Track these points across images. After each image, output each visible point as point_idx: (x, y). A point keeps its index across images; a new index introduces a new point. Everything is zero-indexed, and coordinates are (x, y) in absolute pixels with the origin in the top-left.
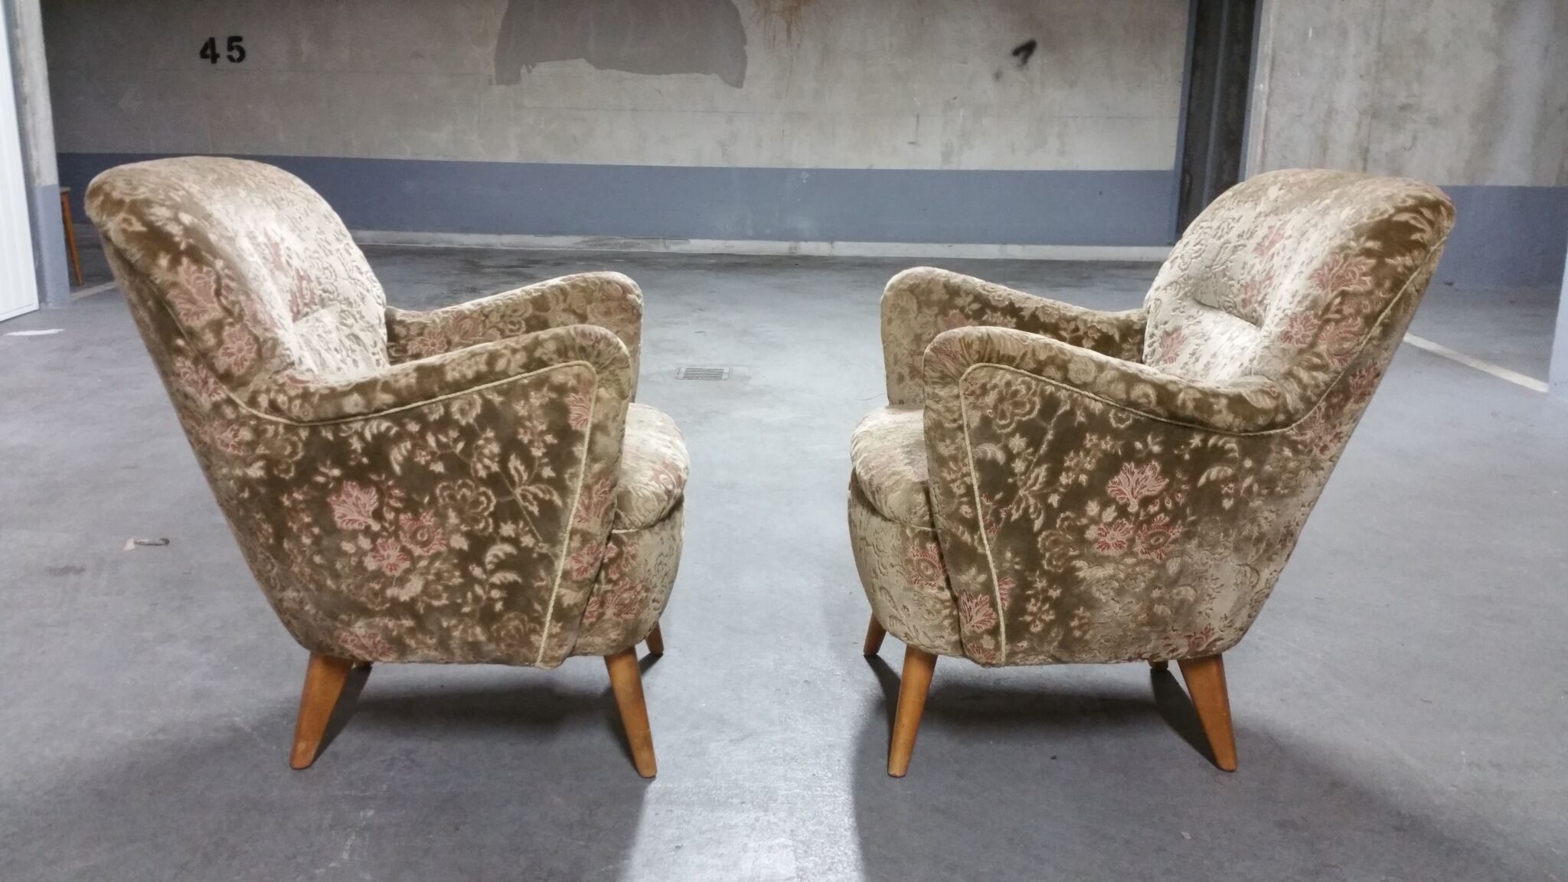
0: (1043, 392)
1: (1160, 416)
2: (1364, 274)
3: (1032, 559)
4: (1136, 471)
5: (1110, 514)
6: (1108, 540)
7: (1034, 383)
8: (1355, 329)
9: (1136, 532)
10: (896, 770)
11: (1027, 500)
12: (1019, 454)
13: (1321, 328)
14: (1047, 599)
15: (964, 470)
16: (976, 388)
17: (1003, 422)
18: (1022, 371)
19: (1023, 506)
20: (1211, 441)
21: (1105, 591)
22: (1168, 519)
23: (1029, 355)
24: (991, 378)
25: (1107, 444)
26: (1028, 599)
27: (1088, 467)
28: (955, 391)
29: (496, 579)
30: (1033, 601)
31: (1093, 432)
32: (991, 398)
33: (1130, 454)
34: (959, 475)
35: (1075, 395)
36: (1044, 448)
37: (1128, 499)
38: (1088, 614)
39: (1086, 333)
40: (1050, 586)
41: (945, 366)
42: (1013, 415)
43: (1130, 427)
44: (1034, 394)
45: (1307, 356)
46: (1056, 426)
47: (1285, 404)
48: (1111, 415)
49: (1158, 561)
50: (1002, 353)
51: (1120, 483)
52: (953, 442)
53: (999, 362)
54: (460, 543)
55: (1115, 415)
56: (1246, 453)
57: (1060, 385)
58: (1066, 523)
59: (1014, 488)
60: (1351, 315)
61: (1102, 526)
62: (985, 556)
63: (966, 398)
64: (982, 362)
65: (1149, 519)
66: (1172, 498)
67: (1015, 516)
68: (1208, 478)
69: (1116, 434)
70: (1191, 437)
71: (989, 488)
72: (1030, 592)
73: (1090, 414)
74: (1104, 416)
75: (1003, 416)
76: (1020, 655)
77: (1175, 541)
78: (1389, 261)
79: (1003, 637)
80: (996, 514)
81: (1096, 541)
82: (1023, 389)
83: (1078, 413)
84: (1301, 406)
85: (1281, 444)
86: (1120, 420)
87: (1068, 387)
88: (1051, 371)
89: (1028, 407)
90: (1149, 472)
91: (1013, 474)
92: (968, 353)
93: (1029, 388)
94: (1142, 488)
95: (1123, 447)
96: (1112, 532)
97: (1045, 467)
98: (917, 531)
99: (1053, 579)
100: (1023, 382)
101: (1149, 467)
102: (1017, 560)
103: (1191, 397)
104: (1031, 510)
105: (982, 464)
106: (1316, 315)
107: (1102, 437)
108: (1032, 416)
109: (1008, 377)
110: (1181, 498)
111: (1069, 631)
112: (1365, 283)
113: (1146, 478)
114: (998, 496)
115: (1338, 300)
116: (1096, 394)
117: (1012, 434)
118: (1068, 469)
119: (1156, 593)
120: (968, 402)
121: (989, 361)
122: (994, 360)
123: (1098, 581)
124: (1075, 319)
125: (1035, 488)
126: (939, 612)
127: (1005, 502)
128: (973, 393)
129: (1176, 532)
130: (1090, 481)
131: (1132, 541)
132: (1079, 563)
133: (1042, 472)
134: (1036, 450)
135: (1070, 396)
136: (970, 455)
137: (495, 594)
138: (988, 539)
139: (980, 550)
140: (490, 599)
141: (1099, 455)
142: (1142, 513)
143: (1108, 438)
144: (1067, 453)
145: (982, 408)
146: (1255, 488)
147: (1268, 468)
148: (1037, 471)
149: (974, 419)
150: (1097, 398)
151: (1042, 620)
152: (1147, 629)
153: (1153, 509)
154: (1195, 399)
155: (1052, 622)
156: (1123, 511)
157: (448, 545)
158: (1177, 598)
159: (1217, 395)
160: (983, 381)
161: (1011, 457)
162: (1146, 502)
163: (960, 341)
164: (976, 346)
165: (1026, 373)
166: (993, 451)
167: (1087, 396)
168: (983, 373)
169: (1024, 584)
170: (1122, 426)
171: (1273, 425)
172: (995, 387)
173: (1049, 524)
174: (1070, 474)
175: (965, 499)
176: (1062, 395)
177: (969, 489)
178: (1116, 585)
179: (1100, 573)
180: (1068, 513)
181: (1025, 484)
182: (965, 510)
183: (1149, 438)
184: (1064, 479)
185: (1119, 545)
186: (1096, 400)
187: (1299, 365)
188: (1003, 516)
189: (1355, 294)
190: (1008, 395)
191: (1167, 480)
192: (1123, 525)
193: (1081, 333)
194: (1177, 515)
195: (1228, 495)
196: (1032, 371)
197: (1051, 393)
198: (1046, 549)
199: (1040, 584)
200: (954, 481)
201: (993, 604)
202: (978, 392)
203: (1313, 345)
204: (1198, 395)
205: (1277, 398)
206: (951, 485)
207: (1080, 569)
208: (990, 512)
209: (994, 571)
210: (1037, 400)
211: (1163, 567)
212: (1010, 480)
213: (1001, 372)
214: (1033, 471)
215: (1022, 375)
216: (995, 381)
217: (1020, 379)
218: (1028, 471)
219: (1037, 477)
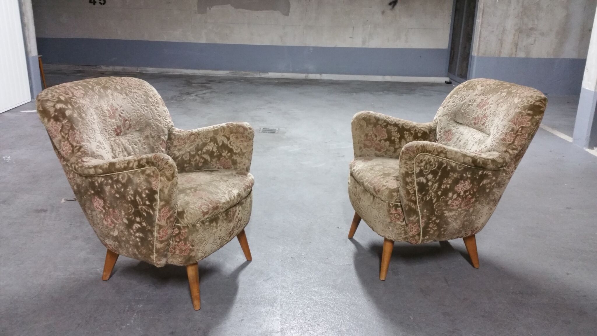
0: (438, 161)
1: (472, 166)
2: (528, 121)
3: (432, 212)
4: (463, 183)
5: (455, 196)
6: (454, 204)
7: (436, 158)
8: (525, 138)
9: (462, 201)
10: (383, 278)
11: (432, 194)
12: (430, 180)
13: (516, 137)
14: (435, 223)
15: (414, 186)
16: (419, 161)
17: (426, 171)
19: (430, 195)
20: (485, 172)
21: (452, 219)
22: (471, 196)
23: (435, 150)
24: (424, 157)
25: (456, 175)
26: (430, 223)
27: (450, 182)
28: (413, 162)
30: (431, 224)
31: (452, 172)
32: (423, 164)
33: (462, 178)
34: (412, 187)
35: (448, 161)
36: (438, 178)
37: (460, 191)
38: (446, 227)
39: (419, 131)
40: (437, 219)
41: (411, 155)
42: (429, 168)
43: (462, 170)
45: (512, 146)
46: (442, 171)
47: (505, 161)
48: (457, 167)
49: (467, 209)
50: (427, 150)
51: (458, 187)
53: (426, 152)
55: (459, 166)
56: (493, 175)
57: (444, 158)
58: (443, 200)
59: (428, 190)
60: (524, 133)
61: (453, 200)
62: (418, 212)
63: (416, 164)
64: (421, 153)
65: (466, 196)
66: (473, 190)
67: (428, 199)
68: (483, 183)
69: (458, 172)
70: (479, 172)
71: (420, 191)
72: (430, 221)
73: (451, 167)
74: (455, 167)
75: (426, 169)
76: (426, 240)
77: (472, 203)
78: (535, 117)
79: (421, 235)
80: (422, 198)
81: (451, 204)
83: (448, 166)
84: (510, 161)
85: (503, 172)
86: (460, 168)
87: (446, 159)
88: (441, 154)
89: (434, 165)
90: (466, 183)
91: (428, 186)
92: (418, 150)
93: (434, 160)
94: (465, 188)
95: (460, 176)
96: (455, 201)
97: (438, 183)
98: (394, 204)
99: (438, 217)
100: (433, 158)
101: (467, 181)
102: (428, 212)
104: (433, 197)
105: (419, 184)
106: (514, 133)
107: (454, 173)
108: (435, 168)
109: (429, 157)
110: (475, 190)
111: (440, 232)
112: (528, 124)
113: (466, 185)
114: (423, 193)
115: (520, 129)
116: (454, 161)
117: (429, 174)
118: (444, 184)
119: (466, 218)
121: (424, 152)
123: (450, 216)
124: (415, 126)
125: (434, 190)
126: (400, 229)
127: (425, 195)
129: (473, 200)
130: (450, 187)
131: (461, 204)
132: (445, 212)
133: (436, 185)
134: (436, 178)
135: (446, 162)
136: (415, 181)
138: (419, 206)
139: (417, 210)
141: (453, 178)
142: (464, 195)
143: (456, 173)
144: (444, 179)
145: (420, 167)
146: (495, 185)
147: (499, 179)
148: (435, 185)
149: (417, 170)
150: (454, 162)
151: (433, 230)
152: (461, 229)
153: (467, 194)
154: (482, 161)
155: (436, 230)
156: (459, 195)
158: (471, 219)
159: (488, 160)
160: (421, 159)
161: (428, 181)
162: (465, 192)
163: (416, 147)
164: (420, 148)
166: (423, 180)
167: (451, 162)
168: (421, 156)
169: (429, 219)
170: (460, 170)
171: (502, 167)
172: (424, 160)
173: (438, 201)
175: (413, 195)
176: (444, 161)
177: (415, 191)
178: (455, 217)
179: (451, 214)
180: (443, 197)
181: (431, 189)
182: (413, 198)
183: (468, 173)
184: (443, 187)
185: (457, 205)
186: (453, 162)
187: (509, 148)
188: (424, 199)
189: (525, 127)
190: (429, 163)
191: (472, 185)
192: (458, 199)
194: (473, 195)
195: (488, 188)
196: (436, 155)
197: (441, 161)
198: (436, 208)
199: (434, 219)
200: (410, 189)
201: (419, 226)
202: (420, 162)
203: (513, 142)
204: (483, 160)
205: (503, 159)
207: (446, 213)
208: (421, 198)
209: (420, 216)
210: (437, 163)
211: (468, 211)
212: (427, 188)
213: (427, 155)
215: (433, 156)
216: (425, 158)
217: (432, 157)
218: (432, 185)
219: (435, 187)
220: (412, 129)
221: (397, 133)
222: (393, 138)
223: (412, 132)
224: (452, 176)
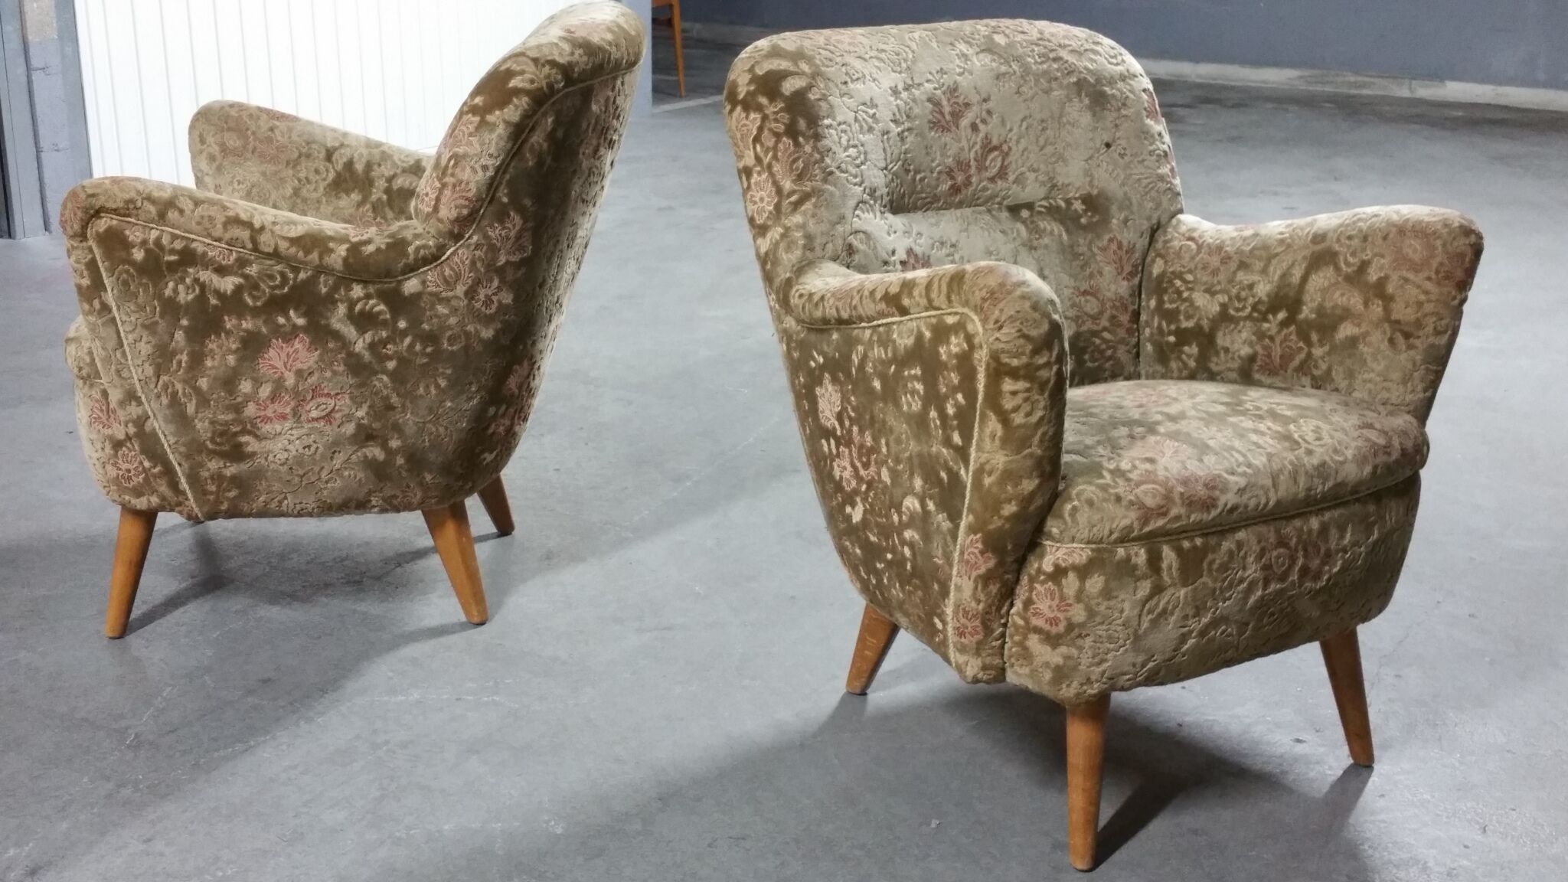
29: (908, 534)
54: (885, 476)
137: (907, 551)
140: (903, 554)
157: (879, 475)
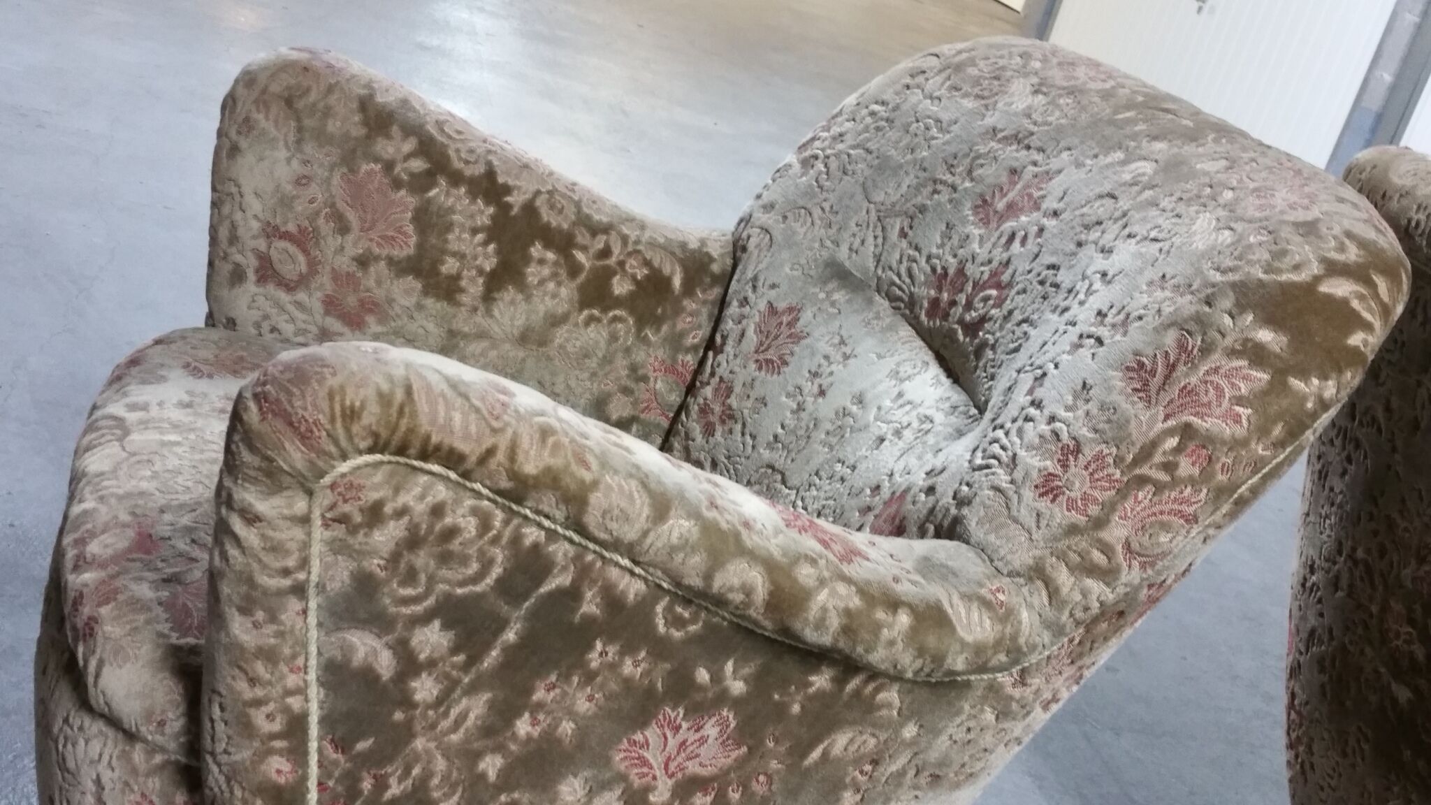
0: (516, 539)
1: (762, 626)
2: (1240, 401)
4: (685, 725)
7: (499, 516)
11: (431, 760)
12: (431, 664)
13: (1124, 492)
15: (292, 680)
16: (354, 508)
17: (409, 592)
18: (478, 486)
19: (416, 771)
20: (851, 686)
23: (501, 456)
24: (397, 490)
25: (635, 667)
27: (582, 707)
28: (300, 507)
31: (610, 639)
32: (386, 536)
33: (680, 690)
35: (590, 557)
36: (492, 657)
37: (654, 778)
39: (621, 264)
42: (432, 580)
43: (694, 638)
44: (495, 541)
45: (1081, 543)
46: (533, 615)
48: (659, 609)
50: (435, 439)
51: (643, 745)
52: (273, 618)
53: (424, 456)
55: (669, 609)
56: (911, 712)
57: (560, 530)
59: (406, 733)
60: (1192, 481)
63: (326, 526)
64: (382, 452)
66: (745, 786)
67: (395, 790)
68: (825, 754)
69: (660, 648)
70: (814, 675)
71: (342, 724)
73: (612, 600)
74: (645, 607)
75: (411, 577)
78: (1296, 383)
80: (351, 779)
82: (470, 526)
83: (589, 595)
84: (1041, 640)
85: (981, 700)
86: (679, 622)
87: (576, 538)
88: (548, 502)
89: (474, 567)
90: (711, 730)
91: (407, 703)
92: (348, 430)
93: (485, 525)
94: (689, 759)
95: (670, 675)
97: (486, 696)
100: (475, 511)
101: (714, 719)
103: (842, 605)
104: (435, 781)
105: (338, 673)
106: (1118, 461)
107: (628, 649)
108: (478, 588)
109: (441, 492)
110: (762, 786)
112: (1237, 419)
113: (703, 741)
114: (362, 746)
115: (1172, 442)
117: (424, 619)
118: (540, 706)
120: (328, 534)
121: (401, 451)
122: (412, 451)
124: (606, 229)
125: (455, 738)
127: (376, 759)
128: (343, 519)
130: (582, 732)
133: (475, 708)
134: (472, 660)
135: (578, 558)
136: (313, 649)
141: (613, 686)
143: (643, 654)
144: (540, 671)
145: (360, 555)
146: (907, 774)
147: (942, 741)
148: (466, 701)
149: (341, 575)
150: (638, 570)
153: (700, 800)
159: (894, 604)
160: (375, 496)
162: (688, 786)
163: (331, 396)
165: (485, 491)
166: (369, 650)
167: (617, 564)
168: (379, 477)
170: (677, 634)
171: (982, 669)
172: (401, 512)
174: (541, 717)
175: (278, 744)
176: (561, 551)
177: (296, 726)
180: (517, 794)
181: (433, 726)
182: (278, 766)
183: (729, 667)
184: (523, 726)
186: (632, 573)
187: (1062, 556)
188: (367, 785)
190: (431, 535)
191: (744, 750)
193: (612, 261)
195: (855, 785)
196: (499, 492)
197: (536, 546)
200: (257, 700)
202: (359, 517)
203: (1099, 523)
204: (856, 602)
205: (1005, 622)
206: (252, 712)
208: (337, 774)
210: (499, 554)
212: (398, 716)
213: (425, 480)
214: (458, 701)
215: (478, 495)
216: (405, 499)
217: (469, 502)
218: (443, 701)
219: (463, 717)
220: (582, 237)
221: (485, 243)
222: (450, 266)
223: (580, 256)
224: (614, 667)
